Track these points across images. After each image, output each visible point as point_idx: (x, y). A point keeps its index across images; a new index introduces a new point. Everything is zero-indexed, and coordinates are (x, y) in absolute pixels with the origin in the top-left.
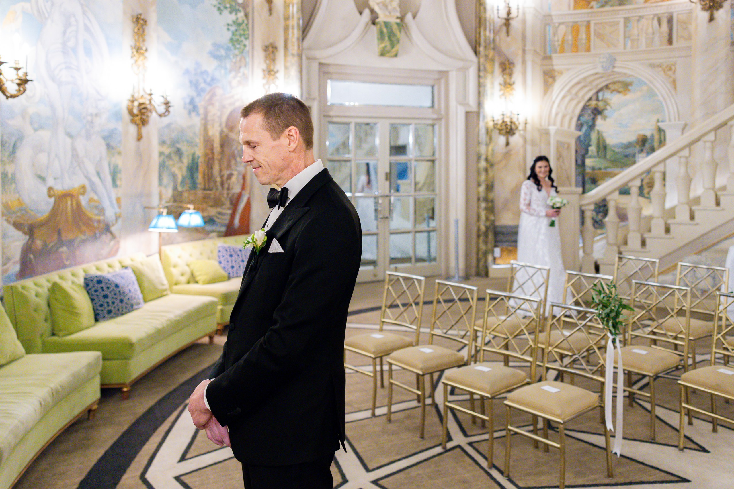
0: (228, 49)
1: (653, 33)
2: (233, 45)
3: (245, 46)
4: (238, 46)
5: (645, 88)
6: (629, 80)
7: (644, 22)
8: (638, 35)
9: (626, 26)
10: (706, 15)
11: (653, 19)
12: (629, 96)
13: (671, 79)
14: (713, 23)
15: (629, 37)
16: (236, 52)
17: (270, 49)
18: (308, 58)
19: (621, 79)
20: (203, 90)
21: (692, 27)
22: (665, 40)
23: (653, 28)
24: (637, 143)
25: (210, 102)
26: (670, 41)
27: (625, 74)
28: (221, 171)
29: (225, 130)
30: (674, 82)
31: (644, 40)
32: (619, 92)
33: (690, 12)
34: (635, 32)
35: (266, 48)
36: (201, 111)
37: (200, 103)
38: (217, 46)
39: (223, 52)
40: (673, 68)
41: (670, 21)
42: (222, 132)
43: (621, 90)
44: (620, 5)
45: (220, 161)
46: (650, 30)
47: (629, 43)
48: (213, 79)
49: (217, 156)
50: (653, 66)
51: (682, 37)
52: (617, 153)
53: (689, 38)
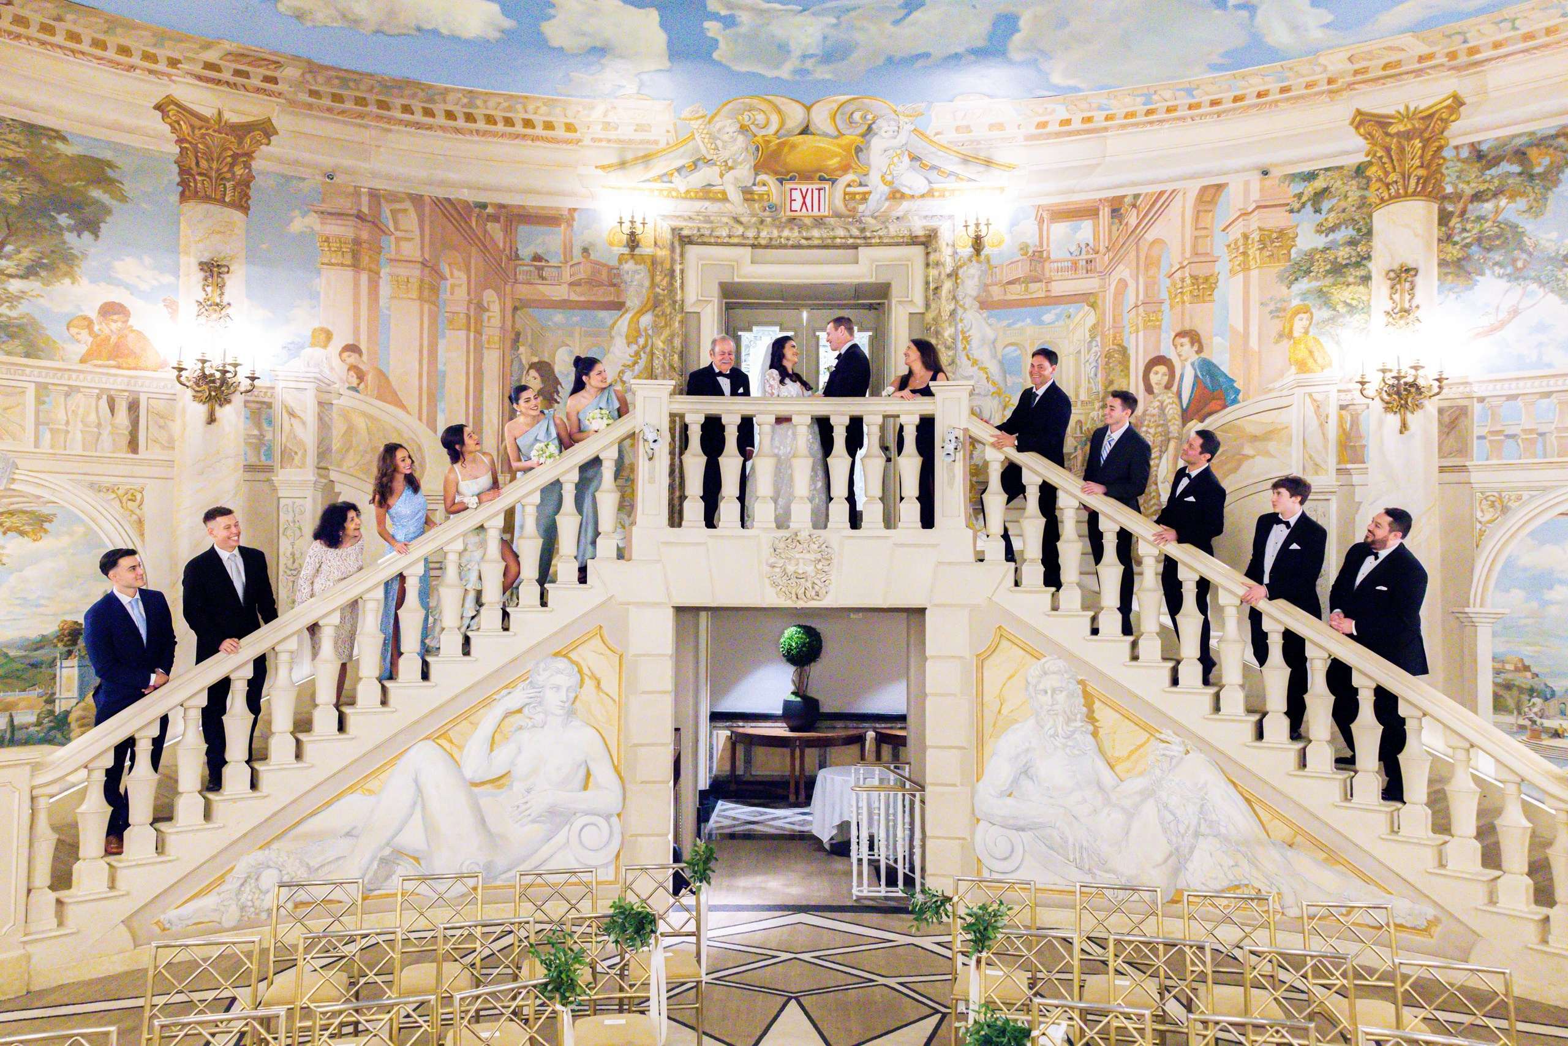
1: (99, 425)
5: (80, 530)
6: (46, 510)
7: (77, 399)
8: (67, 423)
9: (39, 400)
10: (202, 410)
11: (99, 397)
12: (45, 543)
13: (135, 517)
14: (213, 426)
15: (48, 424)
19: (27, 507)
21: (176, 427)
22: (124, 441)
23: (98, 417)
24: (60, 638)
26: (133, 445)
27: (39, 497)
30: (140, 522)
31: (79, 436)
32: (22, 533)
33: (173, 398)
34: (61, 415)
40: (139, 496)
41: (133, 407)
43: (27, 528)
44: (27, 355)
46: (93, 417)
47: (47, 436)
50: (96, 488)
51: (156, 441)
52: (13, 660)
53: (170, 446)
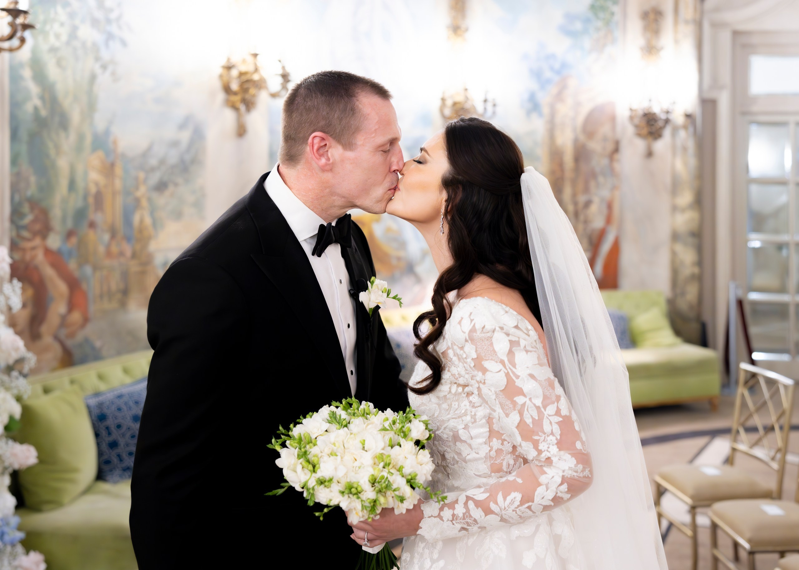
0: (587, 21)
2: (596, 15)
3: (613, 14)
4: (601, 15)
16: (600, 24)
17: (652, 16)
18: (715, 25)
20: (548, 81)
25: (559, 96)
28: (574, 195)
29: (582, 138)
35: (645, 15)
36: (546, 110)
37: (544, 99)
38: (570, 17)
39: (578, 26)
42: (576, 141)
45: (574, 183)
48: (564, 66)
49: (569, 173)
